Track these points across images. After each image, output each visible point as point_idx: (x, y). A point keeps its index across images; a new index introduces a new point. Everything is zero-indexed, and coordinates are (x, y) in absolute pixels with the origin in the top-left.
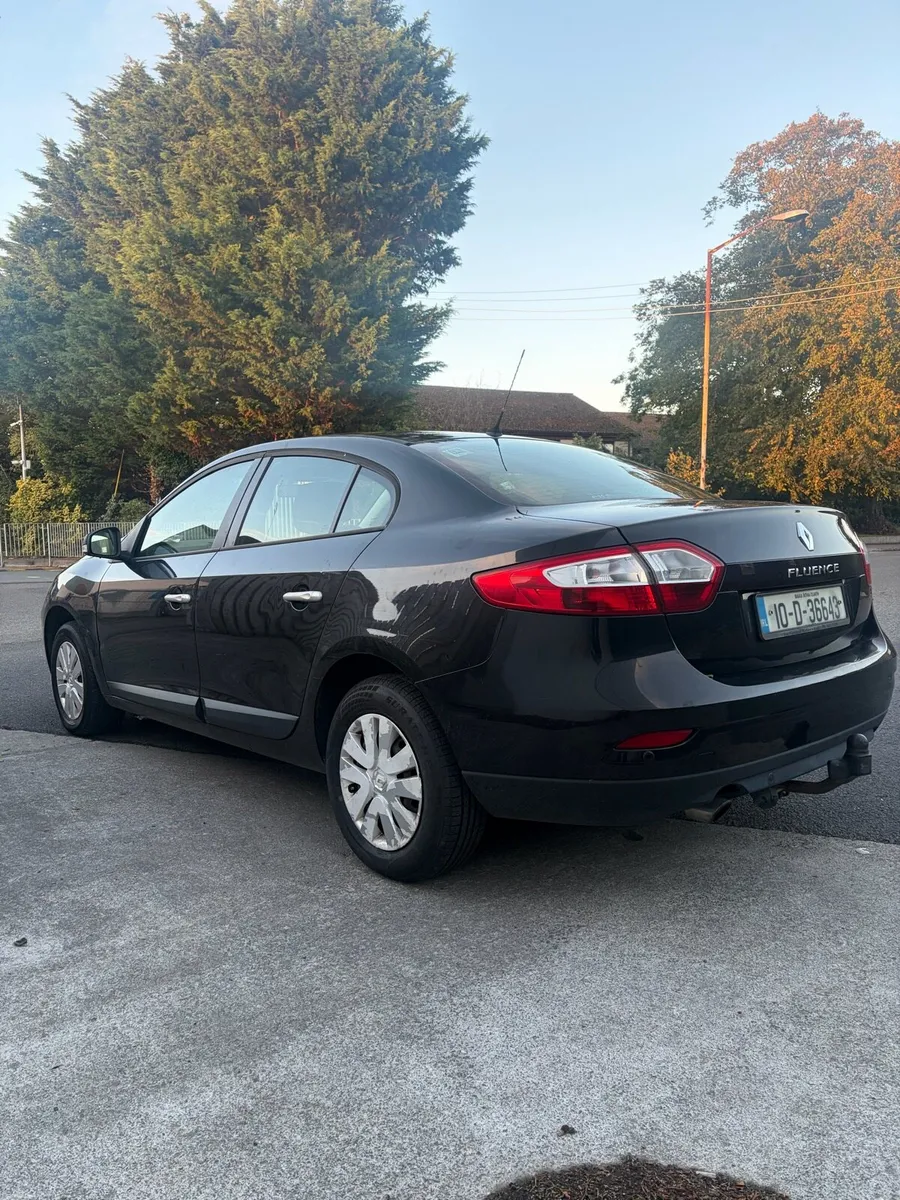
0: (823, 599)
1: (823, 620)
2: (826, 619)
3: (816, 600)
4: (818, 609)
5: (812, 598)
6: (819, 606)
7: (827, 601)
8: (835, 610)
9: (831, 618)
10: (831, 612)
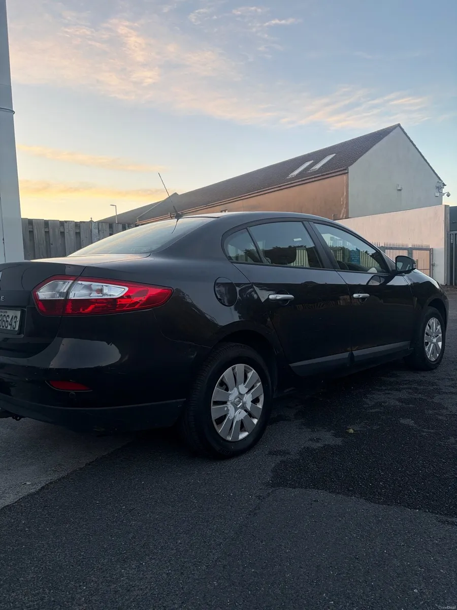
0: (8, 316)
1: (5, 328)
2: (7, 327)
3: (5, 315)
4: (4, 321)
5: (3, 314)
6: (5, 319)
7: (10, 318)
8: (13, 324)
9: (9, 328)
10: (11, 325)
